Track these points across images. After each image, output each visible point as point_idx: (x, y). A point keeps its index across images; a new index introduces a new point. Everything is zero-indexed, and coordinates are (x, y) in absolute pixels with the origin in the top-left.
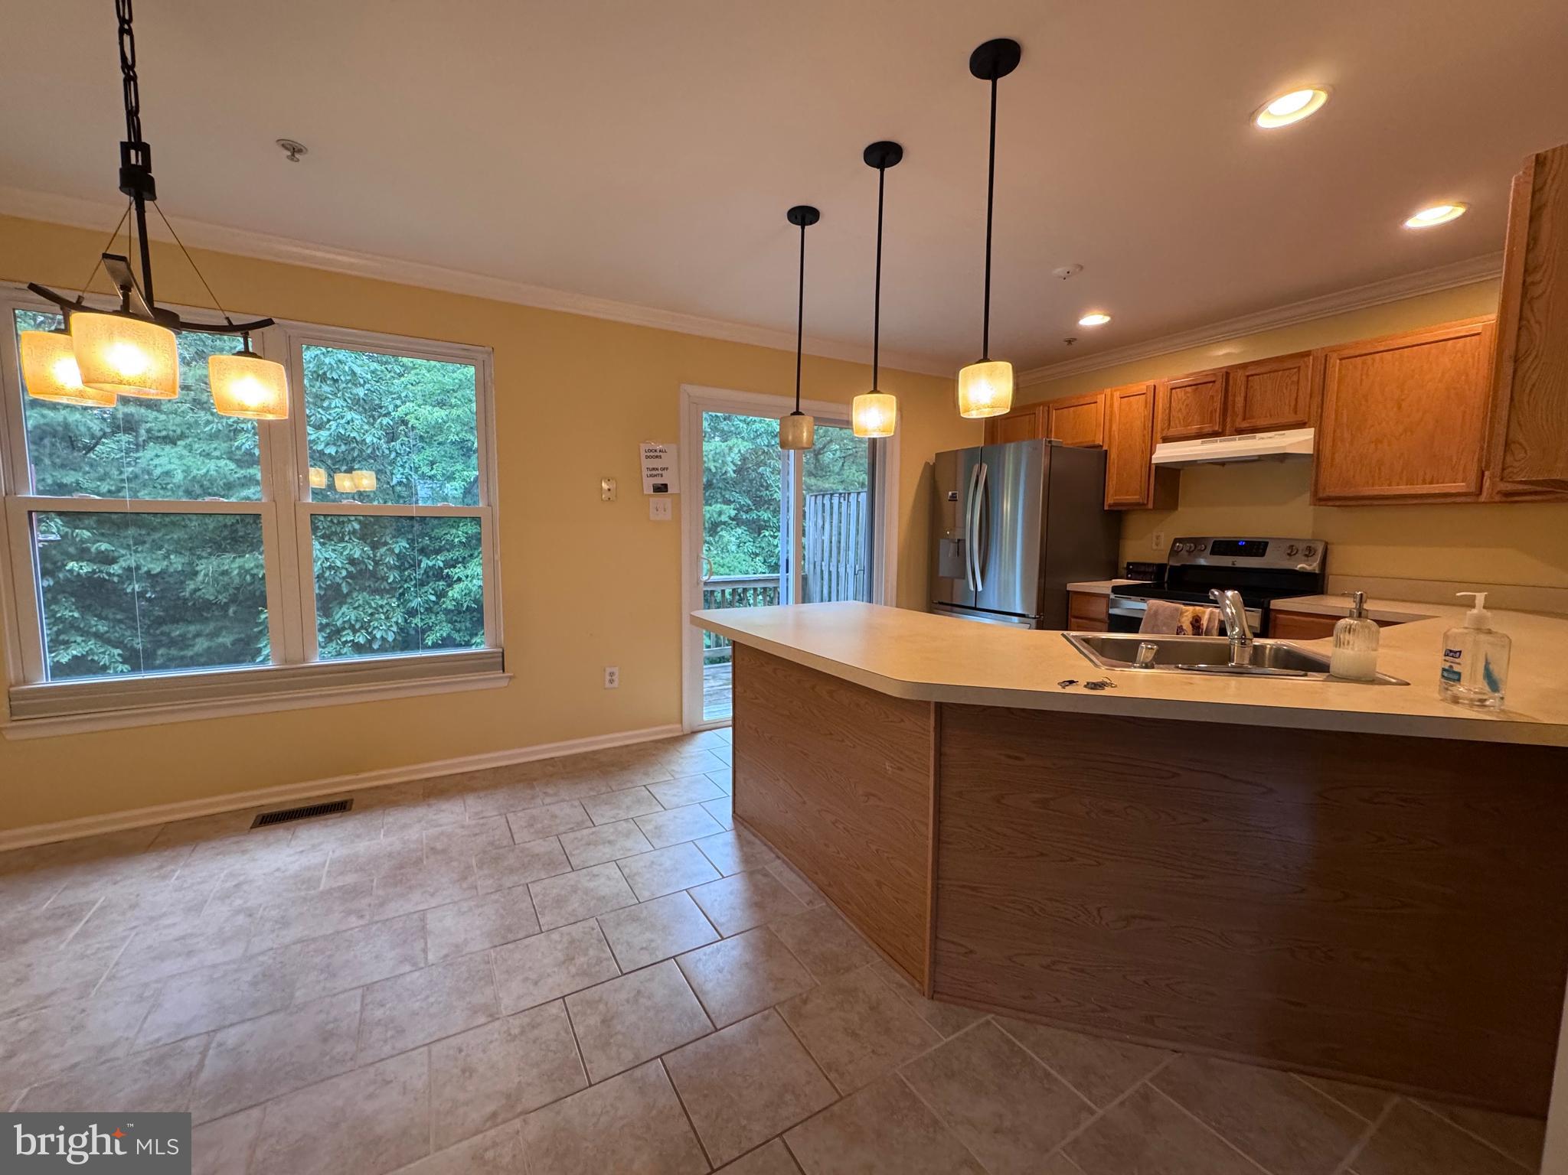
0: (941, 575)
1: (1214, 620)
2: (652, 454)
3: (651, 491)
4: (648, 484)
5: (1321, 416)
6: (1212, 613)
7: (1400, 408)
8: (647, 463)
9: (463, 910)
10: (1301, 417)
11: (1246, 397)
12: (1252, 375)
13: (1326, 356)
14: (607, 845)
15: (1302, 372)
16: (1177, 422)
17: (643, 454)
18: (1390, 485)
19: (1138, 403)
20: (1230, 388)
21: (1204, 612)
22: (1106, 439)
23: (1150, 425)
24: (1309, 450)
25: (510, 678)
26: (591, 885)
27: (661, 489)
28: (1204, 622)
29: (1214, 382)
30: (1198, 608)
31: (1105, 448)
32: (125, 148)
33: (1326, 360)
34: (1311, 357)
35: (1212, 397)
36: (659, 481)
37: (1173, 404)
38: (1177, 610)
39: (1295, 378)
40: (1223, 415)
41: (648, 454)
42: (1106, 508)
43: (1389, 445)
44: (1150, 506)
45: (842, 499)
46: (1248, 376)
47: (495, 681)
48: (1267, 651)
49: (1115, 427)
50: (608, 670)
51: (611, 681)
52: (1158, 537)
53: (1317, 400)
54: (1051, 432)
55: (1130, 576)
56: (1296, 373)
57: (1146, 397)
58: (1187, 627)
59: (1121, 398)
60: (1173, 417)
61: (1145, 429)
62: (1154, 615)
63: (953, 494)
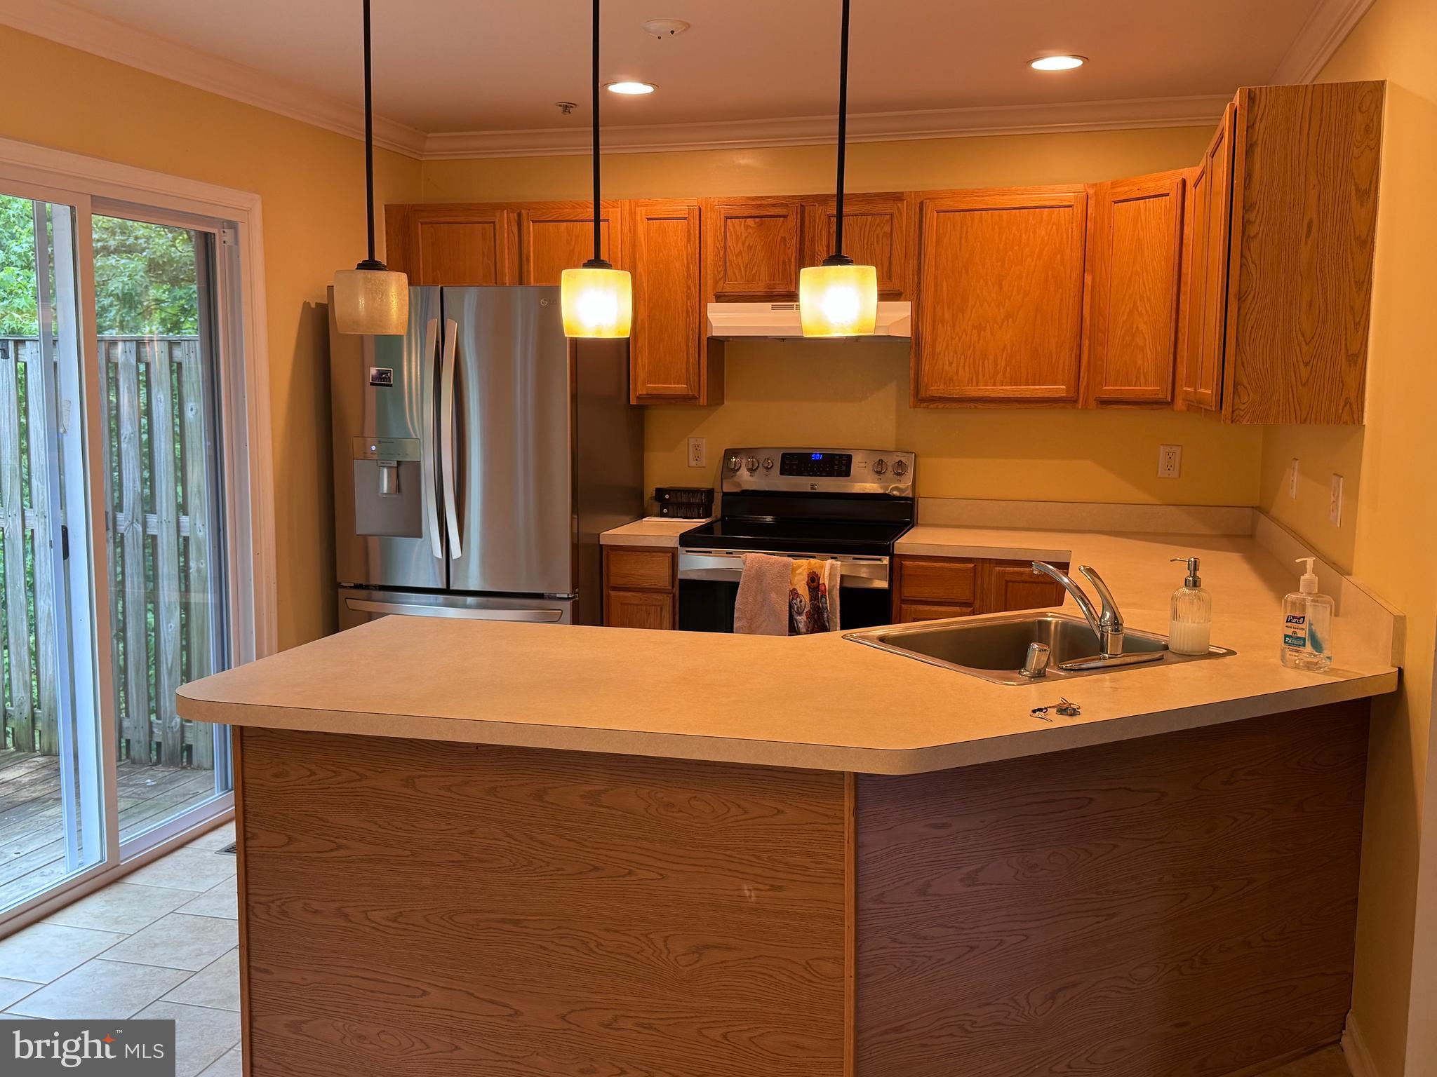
0: (360, 530)
1: (836, 575)
5: (918, 286)
6: (832, 567)
7: (1001, 286)
10: (897, 285)
12: (835, 216)
13: (922, 203)
15: (895, 221)
16: (736, 270)
18: (994, 385)
19: (676, 234)
20: (806, 230)
21: (822, 567)
23: (697, 272)
24: (905, 331)
28: (825, 580)
29: (785, 217)
30: (812, 560)
33: (921, 210)
34: (905, 202)
35: (784, 239)
37: (730, 243)
38: (786, 566)
39: (887, 229)
42: (633, 402)
43: (992, 334)
44: (703, 400)
46: (830, 216)
48: (1053, 627)
52: (697, 447)
53: (913, 263)
54: (528, 260)
55: (665, 511)
56: (887, 221)
57: (688, 223)
58: (803, 590)
59: (649, 219)
60: (731, 265)
61: (689, 276)
62: (759, 575)
63: (380, 373)
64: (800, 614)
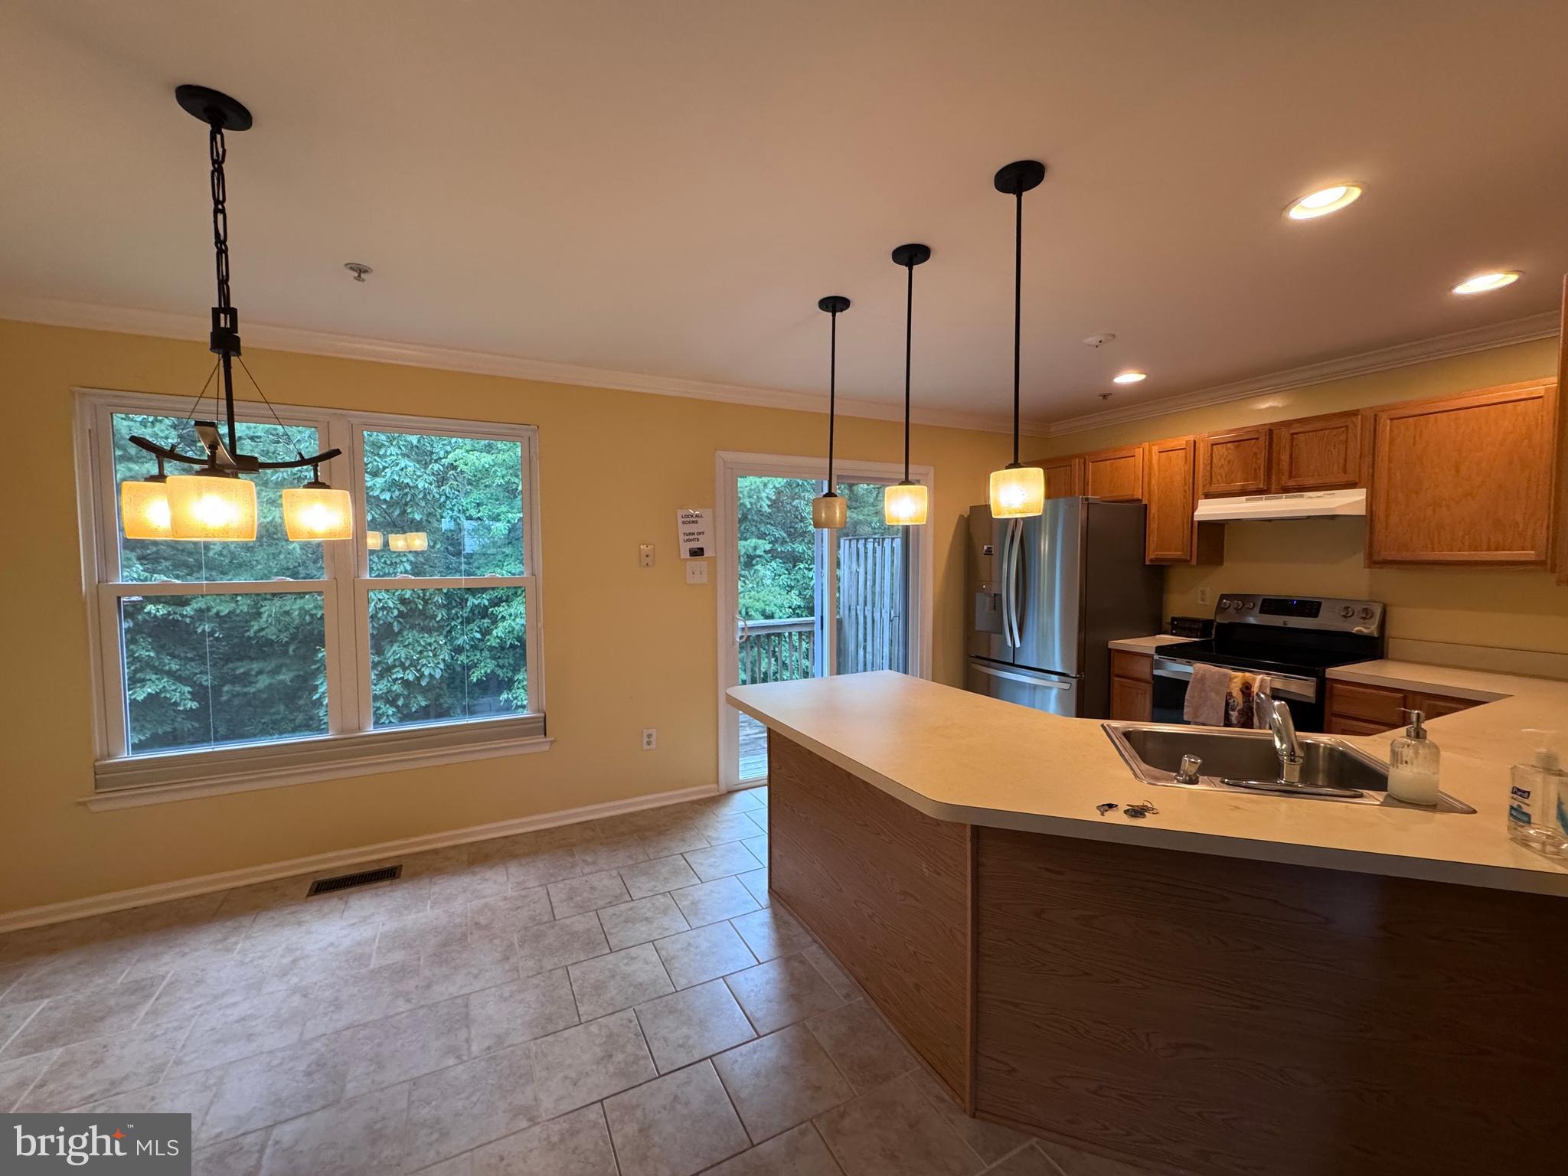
0: (977, 629)
1: (1266, 687)
2: (688, 519)
3: (688, 556)
4: (685, 549)
5: (1373, 476)
6: (1262, 681)
7: (1458, 471)
8: (684, 529)
9: (504, 996)
10: (1352, 477)
11: (1291, 455)
12: (1297, 433)
13: (1376, 415)
14: (644, 922)
15: (1350, 431)
16: (1219, 478)
17: (680, 520)
18: (1451, 550)
19: (1178, 458)
20: (1274, 446)
21: (1254, 680)
22: (1146, 494)
23: (1191, 481)
24: (1361, 511)
25: (552, 742)
26: (629, 969)
27: (698, 552)
28: (1255, 689)
29: (1257, 438)
30: (1247, 674)
31: (1145, 502)
32: (216, 313)
33: (1375, 420)
34: (1360, 417)
35: (1255, 454)
36: (695, 545)
37: (1215, 460)
38: (1225, 675)
39: (1343, 437)
40: (1268, 475)
41: (685, 520)
42: (1147, 563)
43: (1448, 509)
44: (1194, 562)
45: (876, 544)
46: (1292, 434)
47: (537, 745)
49: (1153, 482)
50: (646, 732)
51: (649, 743)
52: (1203, 592)
53: (1368, 459)
54: (1088, 484)
55: (1174, 631)
56: (1343, 432)
57: (1186, 452)
58: (1236, 692)
59: (1160, 452)
60: (1215, 474)
61: (1185, 484)
62: (1202, 679)
63: (988, 548)
64: (1233, 710)
